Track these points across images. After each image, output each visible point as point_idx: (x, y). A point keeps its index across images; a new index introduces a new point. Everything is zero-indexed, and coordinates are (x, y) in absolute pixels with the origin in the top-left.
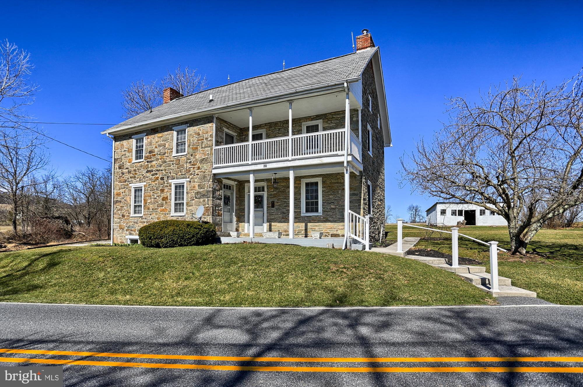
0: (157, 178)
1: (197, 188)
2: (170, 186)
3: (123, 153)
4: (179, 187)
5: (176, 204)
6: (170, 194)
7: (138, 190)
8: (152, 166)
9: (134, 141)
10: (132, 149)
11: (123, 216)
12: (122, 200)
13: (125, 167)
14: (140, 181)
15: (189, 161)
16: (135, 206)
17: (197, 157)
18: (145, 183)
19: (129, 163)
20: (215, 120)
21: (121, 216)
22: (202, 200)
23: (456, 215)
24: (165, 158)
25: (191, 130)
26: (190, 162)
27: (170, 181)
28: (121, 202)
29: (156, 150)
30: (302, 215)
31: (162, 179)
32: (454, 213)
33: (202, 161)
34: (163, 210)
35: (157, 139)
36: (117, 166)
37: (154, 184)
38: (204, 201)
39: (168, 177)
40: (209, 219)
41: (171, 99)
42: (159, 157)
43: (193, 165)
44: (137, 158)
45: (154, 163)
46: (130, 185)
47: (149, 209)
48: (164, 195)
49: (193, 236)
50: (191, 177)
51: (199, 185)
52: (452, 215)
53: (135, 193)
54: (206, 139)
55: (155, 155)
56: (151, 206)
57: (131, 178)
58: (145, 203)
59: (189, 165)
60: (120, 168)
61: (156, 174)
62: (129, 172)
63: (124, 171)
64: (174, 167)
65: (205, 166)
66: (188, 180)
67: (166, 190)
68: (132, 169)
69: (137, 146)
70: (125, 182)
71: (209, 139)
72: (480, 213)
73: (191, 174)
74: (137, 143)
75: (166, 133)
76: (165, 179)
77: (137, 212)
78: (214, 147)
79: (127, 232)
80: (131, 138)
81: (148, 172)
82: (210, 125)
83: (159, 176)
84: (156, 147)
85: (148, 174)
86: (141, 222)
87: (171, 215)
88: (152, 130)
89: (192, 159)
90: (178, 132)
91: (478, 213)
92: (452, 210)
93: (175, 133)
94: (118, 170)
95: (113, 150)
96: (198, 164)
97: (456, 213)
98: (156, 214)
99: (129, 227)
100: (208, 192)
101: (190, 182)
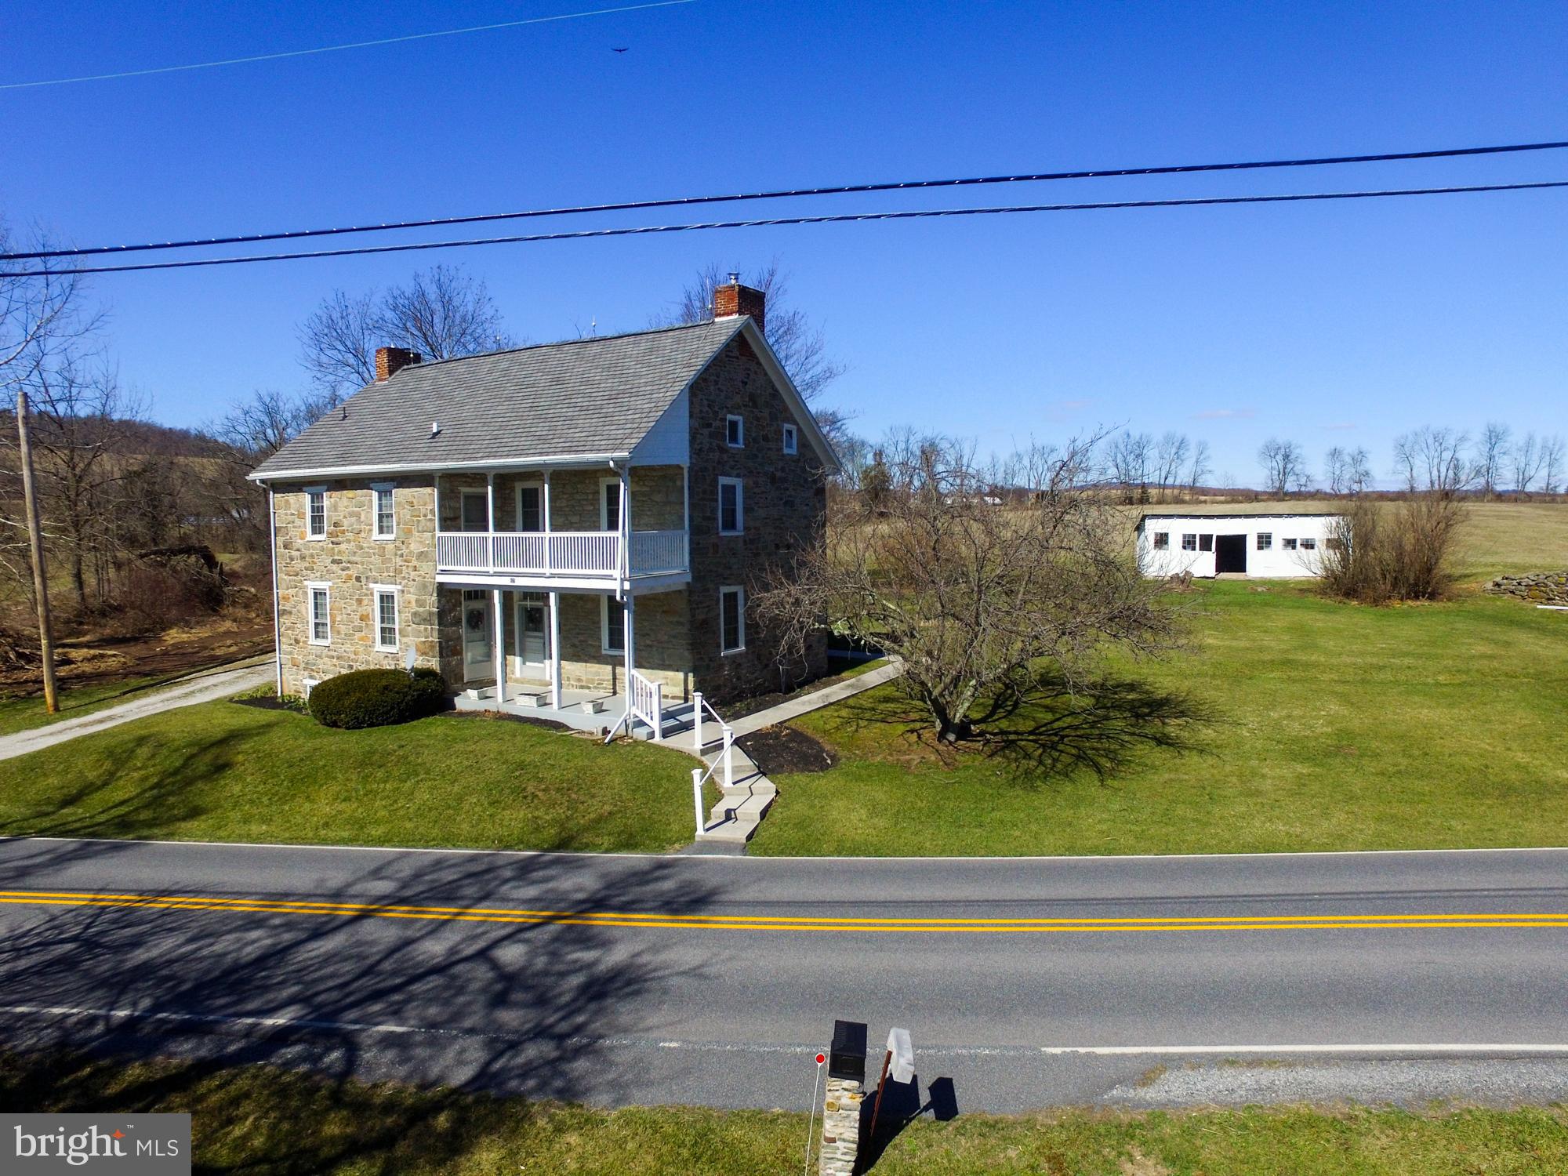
0: (349, 578)
1: (414, 603)
2: (372, 594)
3: (290, 518)
4: (386, 599)
5: (383, 630)
6: (373, 610)
7: (318, 594)
8: (339, 552)
9: (307, 498)
10: (304, 514)
11: (297, 641)
12: (294, 610)
13: (296, 546)
14: (322, 578)
15: (399, 552)
16: (317, 625)
17: (412, 547)
18: (330, 584)
19: (301, 539)
20: (437, 480)
21: (293, 642)
22: (422, 627)
23: (1194, 549)
24: (361, 540)
25: (400, 494)
26: (402, 556)
27: (371, 585)
28: (290, 613)
29: (346, 522)
30: (604, 652)
31: (358, 579)
32: (1189, 542)
33: (421, 556)
34: (362, 639)
35: (345, 501)
36: (280, 543)
37: (345, 585)
38: (426, 629)
39: (367, 578)
40: (434, 664)
41: (391, 373)
42: (350, 536)
43: (406, 561)
44: (314, 532)
45: (343, 547)
46: (306, 583)
47: (339, 633)
48: (363, 610)
49: (393, 708)
50: (404, 582)
51: (417, 601)
52: (1184, 548)
53: (316, 598)
54: (425, 516)
55: (343, 532)
56: (343, 628)
57: (306, 569)
58: (333, 622)
59: (398, 560)
60: (286, 547)
61: (348, 568)
62: (303, 558)
63: (294, 553)
64: (376, 560)
65: (425, 568)
66: (399, 587)
67: (365, 602)
68: (307, 552)
69: (313, 507)
70: (297, 575)
71: (429, 517)
72: (1259, 543)
73: (404, 578)
74: (313, 502)
75: (359, 492)
76: (363, 580)
77: (321, 634)
78: (438, 534)
79: (306, 673)
80: (300, 490)
81: (334, 562)
82: (428, 490)
83: (353, 572)
84: (345, 517)
85: (334, 567)
86: (327, 656)
87: (376, 649)
88: (336, 481)
89: (405, 551)
90: (380, 493)
91: (1251, 544)
92: (1184, 536)
93: (375, 495)
94: (282, 550)
95: (272, 510)
96: (414, 563)
97: (1195, 542)
98: (352, 644)
99: (307, 664)
100: (431, 614)
101: (403, 591)
